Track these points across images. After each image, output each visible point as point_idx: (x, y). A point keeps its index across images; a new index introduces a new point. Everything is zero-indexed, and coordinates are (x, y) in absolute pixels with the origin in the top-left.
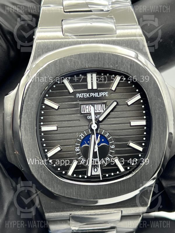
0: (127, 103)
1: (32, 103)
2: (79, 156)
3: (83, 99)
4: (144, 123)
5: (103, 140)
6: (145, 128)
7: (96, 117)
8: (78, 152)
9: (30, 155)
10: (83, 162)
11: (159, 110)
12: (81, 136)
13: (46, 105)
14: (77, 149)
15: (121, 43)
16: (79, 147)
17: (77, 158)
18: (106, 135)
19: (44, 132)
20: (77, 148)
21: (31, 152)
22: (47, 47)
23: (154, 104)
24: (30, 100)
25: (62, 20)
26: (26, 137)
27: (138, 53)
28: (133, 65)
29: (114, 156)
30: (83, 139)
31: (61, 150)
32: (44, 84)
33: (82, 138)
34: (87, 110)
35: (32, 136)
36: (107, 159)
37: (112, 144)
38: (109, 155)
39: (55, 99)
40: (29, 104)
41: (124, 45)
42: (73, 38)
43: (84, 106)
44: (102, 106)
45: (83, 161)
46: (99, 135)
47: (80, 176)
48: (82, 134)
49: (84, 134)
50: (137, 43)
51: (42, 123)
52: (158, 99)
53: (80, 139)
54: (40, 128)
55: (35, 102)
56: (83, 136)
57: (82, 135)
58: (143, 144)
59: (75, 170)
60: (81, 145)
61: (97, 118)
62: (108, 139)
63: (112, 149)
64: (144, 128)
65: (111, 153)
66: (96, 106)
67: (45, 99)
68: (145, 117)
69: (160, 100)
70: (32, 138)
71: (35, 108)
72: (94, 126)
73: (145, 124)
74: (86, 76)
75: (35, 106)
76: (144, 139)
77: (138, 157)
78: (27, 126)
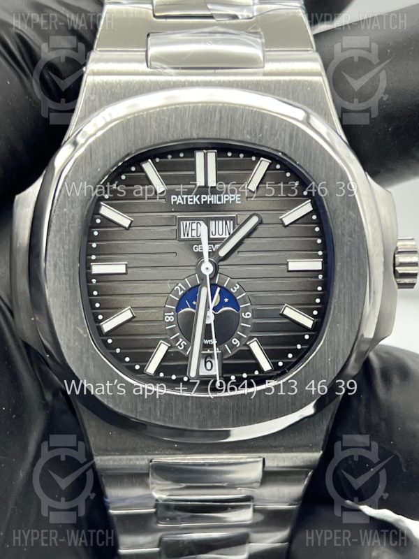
0: (281, 220)
1: (73, 211)
2: (172, 331)
3: (186, 208)
4: (317, 265)
5: (226, 300)
6: (320, 277)
7: (212, 249)
8: (170, 323)
9: (64, 324)
10: (181, 347)
11: (351, 236)
12: (177, 289)
13: (104, 218)
14: (169, 318)
15: (273, 87)
16: (172, 313)
17: (168, 337)
18: (234, 289)
19: (97, 276)
20: (169, 316)
21: (66, 317)
22: (111, 91)
23: (341, 222)
24: (67, 204)
25: (148, 35)
26: (56, 284)
27: (309, 111)
28: (297, 135)
29: (249, 335)
30: (184, 295)
31: (134, 317)
32: (99, 170)
33: (180, 293)
34: (194, 233)
35: (70, 283)
36: (235, 341)
37: (246, 310)
38: (238, 333)
39: (124, 204)
40: (65, 214)
41: (281, 91)
42: (168, 74)
43: (188, 222)
44: (226, 224)
45: (182, 344)
46: (219, 289)
47: (174, 377)
48: (180, 285)
49: (185, 285)
50: (309, 89)
51: (94, 257)
52: (350, 213)
53: (176, 295)
54: (89, 268)
55: (79, 209)
56: (181, 289)
57: (180, 287)
58: (315, 313)
59: (162, 364)
60: (178, 310)
61: (214, 250)
62: (238, 298)
63: (246, 321)
64: (317, 277)
65: (244, 330)
66: (212, 223)
67: (102, 203)
68: (320, 253)
69: (354, 216)
70: (70, 288)
71: (79, 221)
72: (207, 268)
73: (320, 268)
74: (194, 156)
75: (78, 217)
76: (318, 301)
77: (303, 342)
78: (60, 260)
